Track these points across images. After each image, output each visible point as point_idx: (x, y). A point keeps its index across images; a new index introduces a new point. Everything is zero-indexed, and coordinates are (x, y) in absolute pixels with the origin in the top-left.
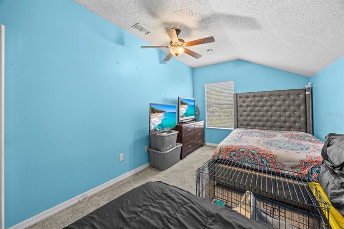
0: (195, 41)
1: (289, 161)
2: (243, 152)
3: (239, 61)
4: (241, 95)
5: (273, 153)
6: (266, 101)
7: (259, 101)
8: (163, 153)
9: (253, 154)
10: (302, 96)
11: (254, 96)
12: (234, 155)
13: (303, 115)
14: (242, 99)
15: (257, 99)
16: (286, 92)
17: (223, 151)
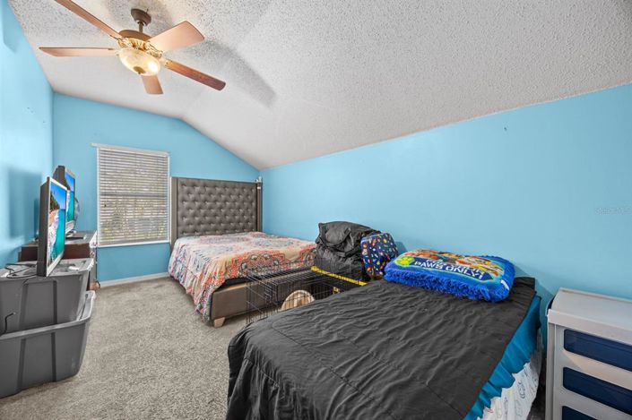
0: (192, 70)
1: (294, 256)
2: (255, 259)
3: (181, 122)
4: (185, 181)
5: (281, 252)
6: (220, 194)
7: (210, 194)
8: (72, 323)
9: (266, 259)
10: (254, 190)
11: (205, 186)
12: (246, 267)
13: (254, 213)
14: (186, 188)
15: (208, 189)
16: (241, 185)
17: (229, 267)
